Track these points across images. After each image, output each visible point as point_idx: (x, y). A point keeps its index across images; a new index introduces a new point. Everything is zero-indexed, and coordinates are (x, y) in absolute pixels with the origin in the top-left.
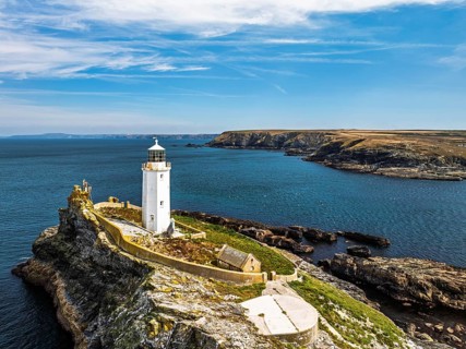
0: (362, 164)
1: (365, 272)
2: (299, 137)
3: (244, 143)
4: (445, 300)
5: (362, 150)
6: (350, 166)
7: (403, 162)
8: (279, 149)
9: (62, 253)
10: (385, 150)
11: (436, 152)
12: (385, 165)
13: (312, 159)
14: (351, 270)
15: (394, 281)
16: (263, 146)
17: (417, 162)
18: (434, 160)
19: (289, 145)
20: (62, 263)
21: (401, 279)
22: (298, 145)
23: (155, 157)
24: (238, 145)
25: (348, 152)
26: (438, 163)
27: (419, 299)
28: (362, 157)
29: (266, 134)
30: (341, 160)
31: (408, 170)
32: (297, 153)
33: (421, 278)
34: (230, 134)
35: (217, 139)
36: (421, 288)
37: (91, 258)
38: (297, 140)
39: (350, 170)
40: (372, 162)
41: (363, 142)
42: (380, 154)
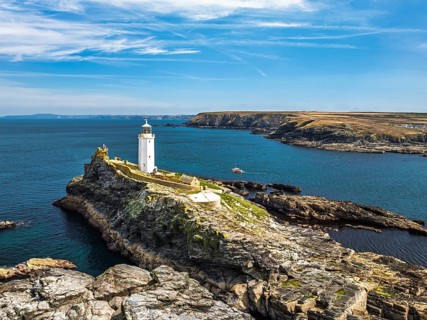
0: (311, 141)
1: (274, 202)
2: (265, 118)
3: (217, 123)
4: (316, 215)
5: (311, 129)
6: (300, 142)
7: (343, 139)
8: (247, 128)
9: (88, 189)
10: (329, 129)
11: (370, 131)
12: (329, 142)
13: (272, 137)
14: (266, 201)
15: (288, 206)
16: (233, 126)
17: (353, 139)
18: (368, 138)
19: (256, 125)
20: (88, 194)
21: (292, 204)
22: (263, 125)
23: (146, 131)
24: (212, 125)
25: (300, 131)
26: (371, 140)
27: (301, 215)
28: (311, 134)
29: (236, 116)
30: (294, 137)
31: (345, 145)
32: (262, 132)
33: (304, 203)
34: (205, 115)
35: (193, 120)
36: (303, 209)
37: (110, 186)
38: (263, 121)
39: (301, 146)
40: (318, 139)
41: (313, 123)
42: (326, 133)
